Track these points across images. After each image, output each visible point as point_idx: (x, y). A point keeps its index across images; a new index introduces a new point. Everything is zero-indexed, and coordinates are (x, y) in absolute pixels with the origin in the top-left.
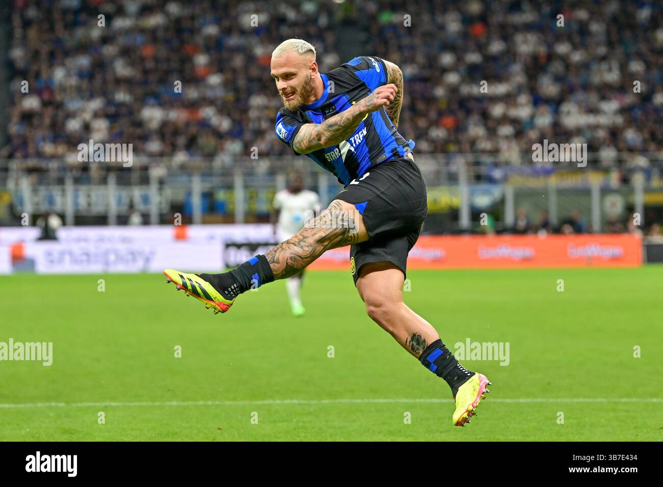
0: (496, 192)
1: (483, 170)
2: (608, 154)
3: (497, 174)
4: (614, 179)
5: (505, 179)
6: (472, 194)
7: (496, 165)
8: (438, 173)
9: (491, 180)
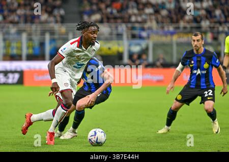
0: (144, 44)
1: (136, 32)
2: (205, 24)
3: (144, 34)
4: (209, 37)
5: (148, 37)
6: (130, 45)
7: (143, 29)
8: (111, 34)
9: (141, 38)
